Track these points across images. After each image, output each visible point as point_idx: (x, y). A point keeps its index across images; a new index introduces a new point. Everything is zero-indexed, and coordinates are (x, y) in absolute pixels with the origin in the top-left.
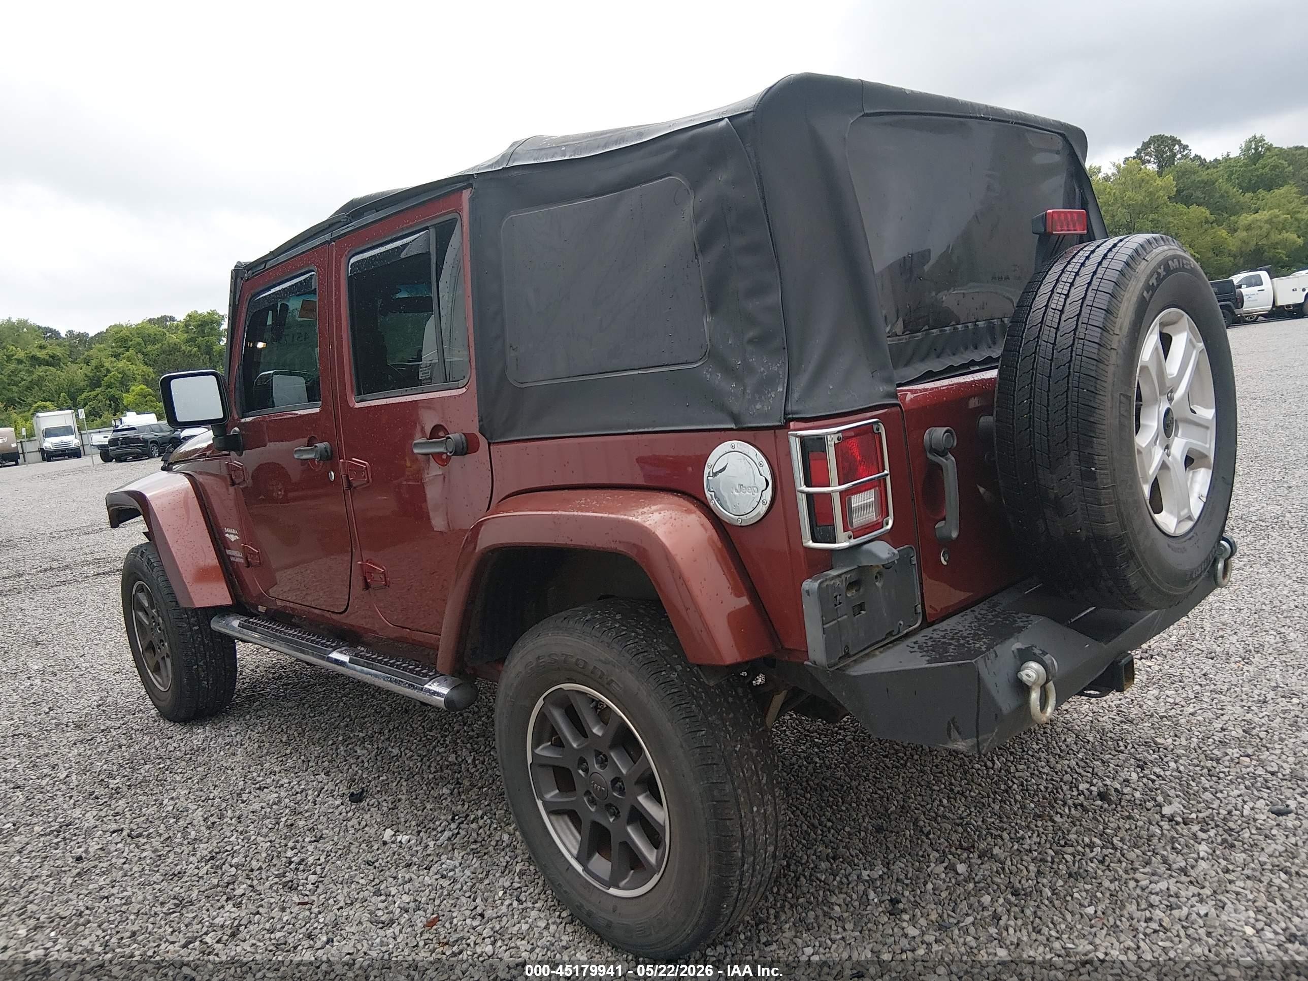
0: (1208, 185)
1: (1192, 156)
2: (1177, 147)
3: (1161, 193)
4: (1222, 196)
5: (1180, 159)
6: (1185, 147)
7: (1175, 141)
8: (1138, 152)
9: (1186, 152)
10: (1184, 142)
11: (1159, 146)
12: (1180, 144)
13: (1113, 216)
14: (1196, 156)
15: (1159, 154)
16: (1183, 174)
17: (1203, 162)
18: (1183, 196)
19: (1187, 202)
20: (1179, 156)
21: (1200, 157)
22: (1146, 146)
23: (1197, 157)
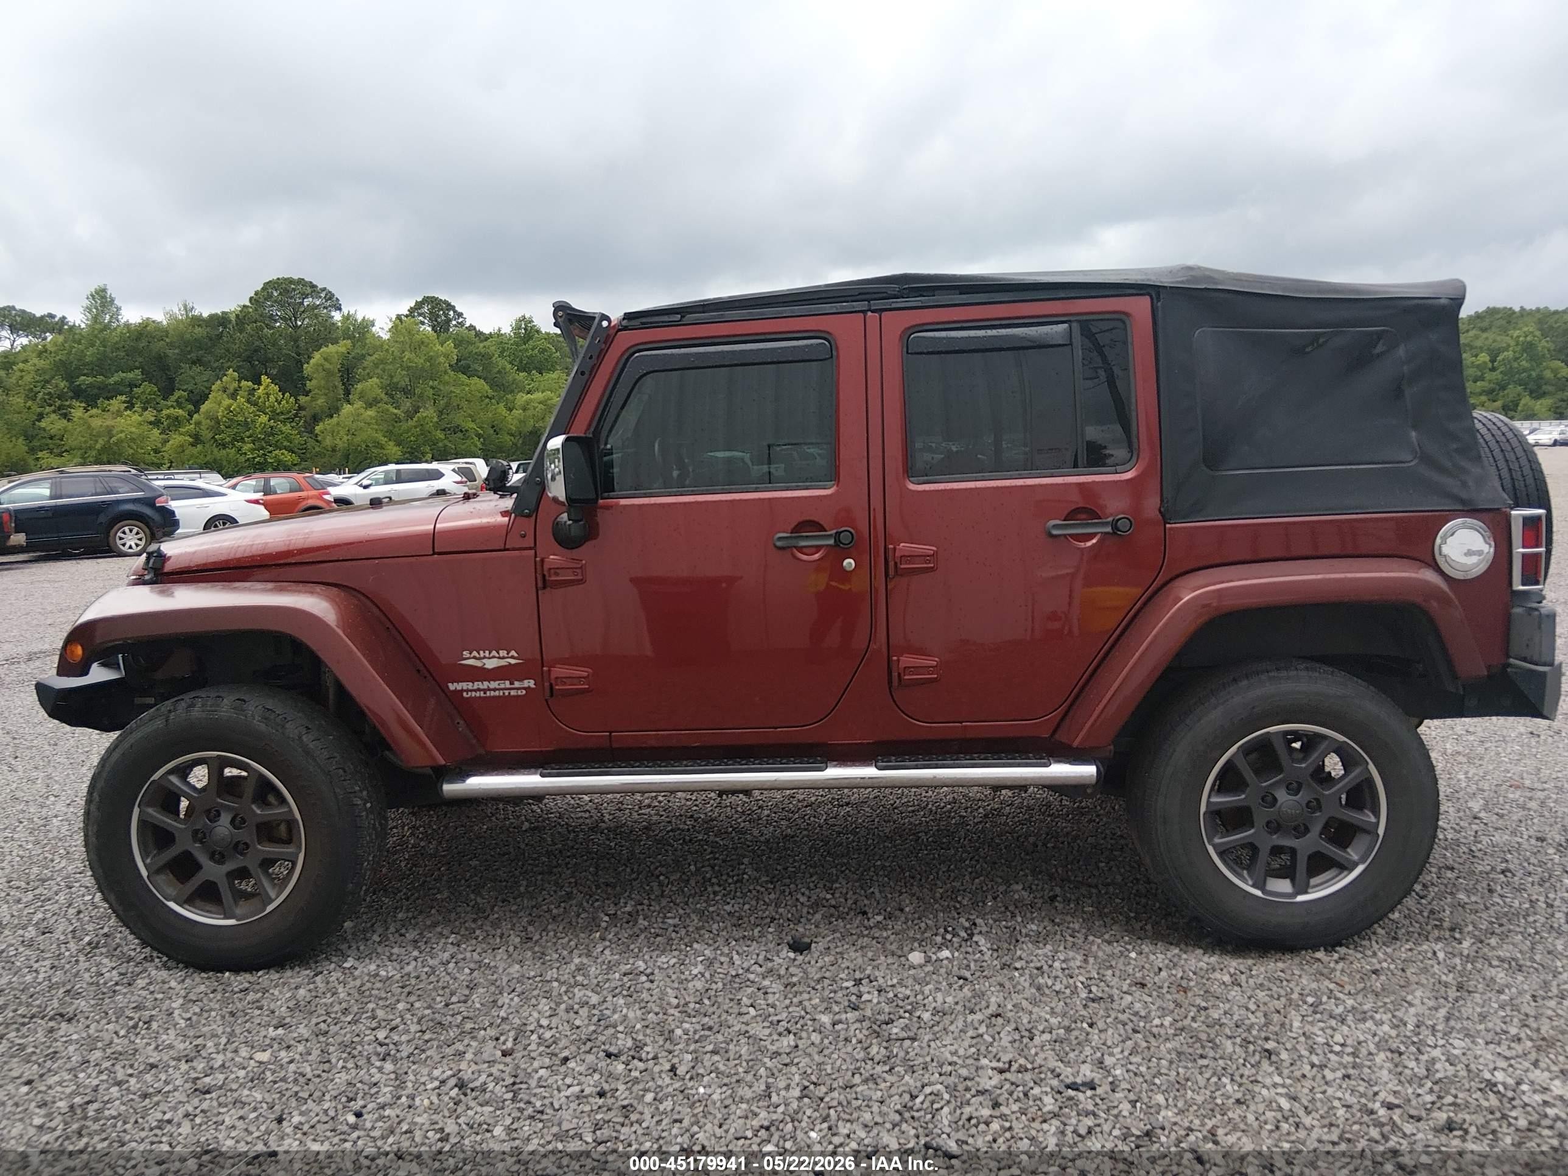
0: (485, 358)
1: (467, 325)
2: (451, 313)
3: (442, 359)
4: (499, 372)
5: (455, 326)
6: (460, 315)
7: (451, 307)
8: (412, 311)
9: (461, 320)
10: (459, 309)
11: (433, 308)
12: (455, 312)
13: (392, 377)
14: (471, 326)
15: (433, 317)
16: (459, 342)
17: (479, 334)
18: (462, 367)
19: (466, 370)
20: (454, 323)
21: (475, 329)
22: (419, 305)
23: (472, 328)
